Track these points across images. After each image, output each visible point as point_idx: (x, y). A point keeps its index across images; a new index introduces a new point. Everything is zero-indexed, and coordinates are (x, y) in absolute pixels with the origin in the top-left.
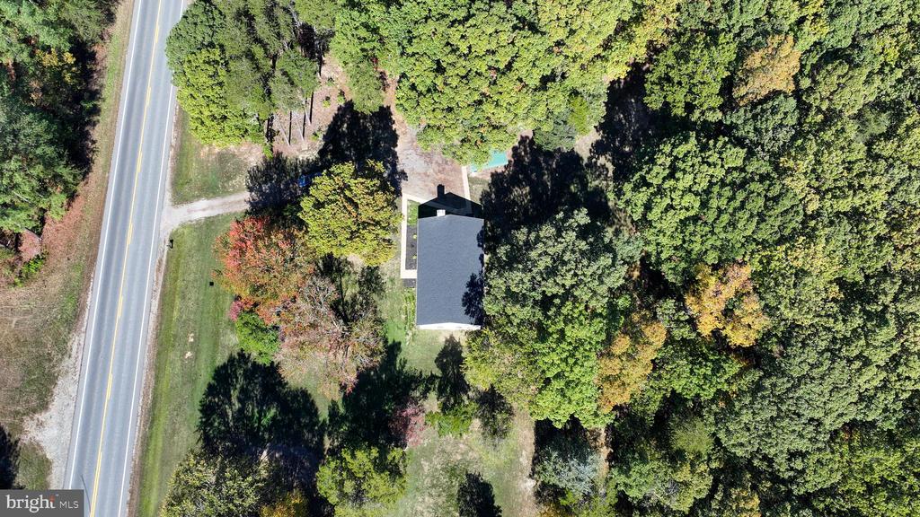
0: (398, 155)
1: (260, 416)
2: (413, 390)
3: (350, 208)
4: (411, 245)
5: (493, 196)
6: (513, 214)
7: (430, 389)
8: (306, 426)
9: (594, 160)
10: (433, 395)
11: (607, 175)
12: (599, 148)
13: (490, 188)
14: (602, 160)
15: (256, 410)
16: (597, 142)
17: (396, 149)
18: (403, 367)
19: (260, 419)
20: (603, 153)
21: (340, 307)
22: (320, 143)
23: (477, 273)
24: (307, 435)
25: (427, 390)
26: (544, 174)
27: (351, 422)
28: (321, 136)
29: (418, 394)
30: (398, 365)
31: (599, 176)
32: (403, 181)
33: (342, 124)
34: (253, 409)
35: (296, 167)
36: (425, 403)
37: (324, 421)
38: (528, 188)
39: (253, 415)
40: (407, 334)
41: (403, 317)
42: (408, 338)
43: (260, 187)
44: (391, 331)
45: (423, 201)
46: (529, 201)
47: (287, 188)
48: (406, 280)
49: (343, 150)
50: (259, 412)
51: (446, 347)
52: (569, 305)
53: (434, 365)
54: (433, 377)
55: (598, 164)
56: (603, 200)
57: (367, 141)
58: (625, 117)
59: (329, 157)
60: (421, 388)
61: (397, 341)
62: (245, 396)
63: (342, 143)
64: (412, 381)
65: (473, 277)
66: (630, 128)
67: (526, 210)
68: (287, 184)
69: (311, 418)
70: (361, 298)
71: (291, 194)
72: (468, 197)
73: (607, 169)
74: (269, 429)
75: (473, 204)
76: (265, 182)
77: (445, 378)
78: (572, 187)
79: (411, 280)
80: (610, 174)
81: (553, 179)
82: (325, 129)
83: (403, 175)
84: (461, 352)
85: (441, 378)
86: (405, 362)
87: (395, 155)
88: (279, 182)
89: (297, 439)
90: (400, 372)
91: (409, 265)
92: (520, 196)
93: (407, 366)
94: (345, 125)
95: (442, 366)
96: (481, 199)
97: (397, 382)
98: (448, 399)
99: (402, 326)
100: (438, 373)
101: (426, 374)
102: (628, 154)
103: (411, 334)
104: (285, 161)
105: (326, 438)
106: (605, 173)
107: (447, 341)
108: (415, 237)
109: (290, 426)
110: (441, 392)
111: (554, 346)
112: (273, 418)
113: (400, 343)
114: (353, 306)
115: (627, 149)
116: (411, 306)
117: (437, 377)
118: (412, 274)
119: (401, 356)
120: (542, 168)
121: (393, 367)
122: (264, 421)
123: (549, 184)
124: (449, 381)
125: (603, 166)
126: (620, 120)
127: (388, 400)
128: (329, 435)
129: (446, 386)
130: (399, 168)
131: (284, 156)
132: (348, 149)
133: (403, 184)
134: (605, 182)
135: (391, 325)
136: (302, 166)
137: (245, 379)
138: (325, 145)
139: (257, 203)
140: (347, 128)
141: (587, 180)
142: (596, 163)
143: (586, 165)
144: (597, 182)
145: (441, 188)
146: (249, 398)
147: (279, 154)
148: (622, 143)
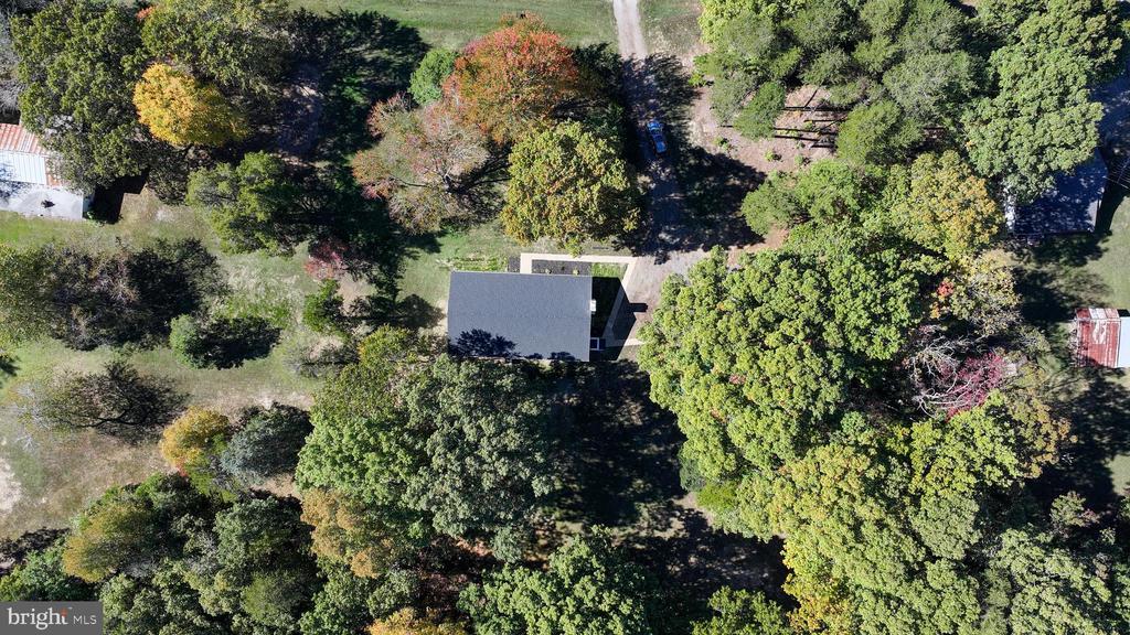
0: (692, 253)
1: (356, 85)
2: (380, 268)
3: (558, 185)
4: (564, 268)
5: (629, 377)
6: (603, 401)
7: (381, 288)
8: (342, 139)
9: (678, 514)
10: (373, 291)
11: (657, 529)
12: (695, 522)
13: (641, 373)
14: (677, 524)
15: (362, 80)
16: (704, 520)
17: (700, 250)
18: (409, 255)
19: (351, 84)
20: (687, 527)
21: (486, 178)
22: (714, 149)
23: (516, 350)
24: (330, 142)
25: (379, 284)
26: (659, 446)
27: (344, 193)
28: (723, 149)
29: (375, 273)
30: (411, 249)
31: (655, 519)
32: (654, 258)
33: (740, 178)
34: (364, 76)
35: (679, 118)
36: (364, 281)
37: (347, 161)
38: (640, 423)
39: (356, 76)
40: (449, 261)
41: (471, 256)
42: (445, 262)
43: (652, 73)
44: (454, 241)
45: (625, 284)
46: (621, 424)
47: (649, 107)
48: (518, 259)
49: (700, 180)
50: (360, 84)
51: (431, 308)
52: (407, 460)
53: (410, 294)
54: (395, 291)
55: (671, 519)
56: (620, 521)
57: (712, 212)
58: (741, 561)
59: (692, 162)
60: (383, 277)
61: (442, 248)
62: (380, 66)
63: (711, 179)
64: (391, 267)
65: (511, 345)
66: (725, 567)
67: (609, 419)
68: (654, 107)
69: (351, 146)
70: (496, 204)
71: (641, 113)
72: (629, 342)
73: (664, 530)
74: (339, 96)
75: (618, 350)
76: (658, 79)
77: (392, 306)
78: (640, 481)
79: (518, 266)
80: (658, 534)
81: (651, 458)
82: (733, 155)
83: (665, 259)
84: (425, 327)
85: (394, 301)
86: (415, 258)
87: (692, 248)
88: (659, 96)
89: (327, 129)
90: (402, 252)
91: (537, 265)
92: (629, 412)
93: (410, 261)
94: (737, 182)
95: (407, 303)
96: (626, 360)
97: (390, 248)
98: (367, 309)
99: (459, 255)
100: (400, 298)
101: (399, 284)
102: (685, 560)
103: (449, 265)
104: (688, 103)
105: (327, 163)
106: (659, 527)
107: (439, 310)
108: (575, 272)
109: (343, 120)
110: (377, 301)
111: (359, 438)
112: (352, 101)
113: (439, 251)
114: (487, 194)
115: (692, 560)
116: (485, 265)
117: (395, 297)
118: (526, 267)
119: (422, 253)
120: (668, 443)
121: (408, 243)
122: (349, 90)
123: (645, 451)
124: (389, 311)
125: (669, 525)
126: (736, 555)
127: (369, 237)
128: (330, 167)
129: (384, 308)
130: (673, 254)
131: (696, 102)
132: (703, 187)
133: (651, 259)
134: (645, 525)
135: (460, 241)
136: (680, 126)
137: (402, 65)
138: (710, 156)
139: (630, 69)
140: (734, 185)
141: (649, 502)
142: (674, 516)
143: (672, 502)
144: (645, 514)
145: (643, 308)
146: (378, 71)
147: (698, 95)
148: (701, 554)
